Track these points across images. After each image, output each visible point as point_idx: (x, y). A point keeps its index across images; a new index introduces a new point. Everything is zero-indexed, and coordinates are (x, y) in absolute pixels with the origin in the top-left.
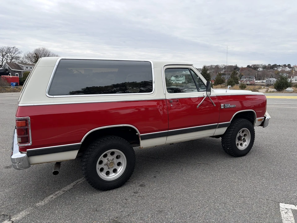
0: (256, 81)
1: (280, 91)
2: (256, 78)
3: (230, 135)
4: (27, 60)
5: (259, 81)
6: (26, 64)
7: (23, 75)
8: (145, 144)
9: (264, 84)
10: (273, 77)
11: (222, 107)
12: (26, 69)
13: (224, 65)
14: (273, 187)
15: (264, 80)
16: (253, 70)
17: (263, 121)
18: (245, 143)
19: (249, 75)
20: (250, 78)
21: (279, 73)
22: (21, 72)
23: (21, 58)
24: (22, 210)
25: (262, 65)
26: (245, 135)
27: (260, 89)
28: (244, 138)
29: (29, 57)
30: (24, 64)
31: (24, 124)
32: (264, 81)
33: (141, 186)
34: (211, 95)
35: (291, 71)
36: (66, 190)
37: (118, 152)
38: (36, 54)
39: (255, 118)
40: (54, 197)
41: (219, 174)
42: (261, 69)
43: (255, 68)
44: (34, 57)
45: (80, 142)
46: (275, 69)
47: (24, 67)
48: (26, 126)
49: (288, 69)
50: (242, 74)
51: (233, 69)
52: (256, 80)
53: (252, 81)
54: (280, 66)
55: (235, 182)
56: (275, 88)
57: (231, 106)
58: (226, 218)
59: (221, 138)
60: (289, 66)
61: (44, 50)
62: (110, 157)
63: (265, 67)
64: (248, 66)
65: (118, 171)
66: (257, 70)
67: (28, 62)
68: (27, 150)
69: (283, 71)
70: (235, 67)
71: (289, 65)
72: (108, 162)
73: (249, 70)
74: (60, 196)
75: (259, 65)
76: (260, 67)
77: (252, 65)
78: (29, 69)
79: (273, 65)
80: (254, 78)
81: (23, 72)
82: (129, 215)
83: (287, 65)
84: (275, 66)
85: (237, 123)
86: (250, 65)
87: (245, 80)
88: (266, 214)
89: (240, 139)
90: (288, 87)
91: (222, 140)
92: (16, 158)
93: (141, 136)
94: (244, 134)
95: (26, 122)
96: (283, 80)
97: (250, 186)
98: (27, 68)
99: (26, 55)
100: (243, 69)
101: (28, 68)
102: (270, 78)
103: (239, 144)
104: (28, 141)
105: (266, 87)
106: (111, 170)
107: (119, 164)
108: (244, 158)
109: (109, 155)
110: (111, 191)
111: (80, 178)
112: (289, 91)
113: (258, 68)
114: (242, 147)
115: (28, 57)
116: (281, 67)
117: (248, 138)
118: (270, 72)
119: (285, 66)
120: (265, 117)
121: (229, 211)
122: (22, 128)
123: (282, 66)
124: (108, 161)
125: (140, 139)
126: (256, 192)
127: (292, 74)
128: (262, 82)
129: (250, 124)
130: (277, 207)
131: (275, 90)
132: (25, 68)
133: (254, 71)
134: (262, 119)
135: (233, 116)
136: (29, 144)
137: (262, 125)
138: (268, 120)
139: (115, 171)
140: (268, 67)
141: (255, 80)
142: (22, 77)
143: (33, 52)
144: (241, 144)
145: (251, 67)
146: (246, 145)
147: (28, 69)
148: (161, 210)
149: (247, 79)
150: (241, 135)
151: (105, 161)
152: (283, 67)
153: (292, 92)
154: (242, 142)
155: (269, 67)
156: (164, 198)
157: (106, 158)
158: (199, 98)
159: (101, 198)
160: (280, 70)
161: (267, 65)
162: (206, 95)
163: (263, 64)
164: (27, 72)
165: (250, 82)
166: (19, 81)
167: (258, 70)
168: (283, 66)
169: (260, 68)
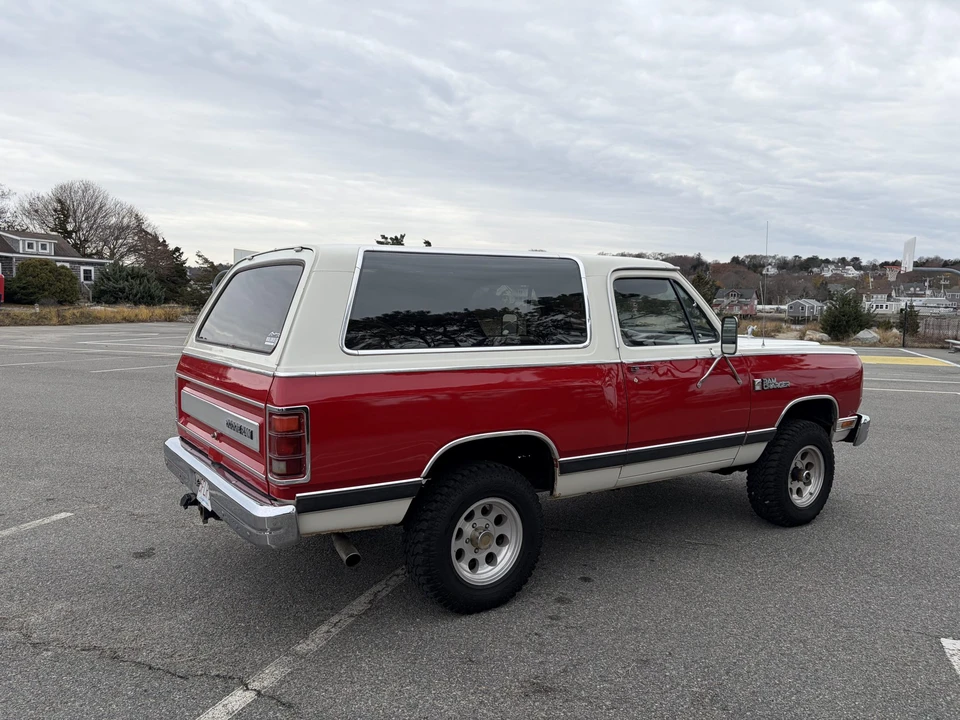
0: (760, 307)
1: (838, 340)
2: (758, 297)
3: (774, 464)
4: (27, 221)
5: (768, 307)
6: (24, 233)
7: (18, 269)
8: (568, 485)
9: (783, 315)
10: (808, 296)
11: (758, 388)
12: (27, 249)
13: (660, 254)
14: (911, 601)
15: (781, 303)
16: (751, 272)
17: (853, 426)
18: (810, 489)
19: (737, 286)
20: (742, 296)
21: (826, 283)
22: (11, 258)
23: (8, 214)
24: (265, 663)
25: (774, 257)
26: (809, 466)
27: (779, 332)
28: (808, 474)
29: (36, 211)
30: (17, 232)
31: (295, 426)
32: (782, 307)
33: (560, 600)
34: (737, 354)
35: (863, 278)
36: (356, 613)
37: (502, 505)
38: (59, 201)
39: (836, 419)
40: (333, 630)
41: (758, 571)
42: (772, 271)
43: (755, 265)
44: (55, 211)
45: (419, 477)
46: (815, 270)
47: (21, 242)
48: (299, 430)
49: (852, 272)
50: (718, 283)
51: (689, 266)
52: (759, 303)
53: (746, 305)
54: (827, 261)
55: (810, 591)
56: (824, 330)
57: (779, 386)
58: (820, 674)
59: (745, 474)
60: (856, 262)
61: (86, 188)
62: (480, 521)
63: (783, 265)
64: (735, 260)
65: (499, 559)
66: (762, 274)
67: (31, 227)
68: (298, 495)
69: (837, 278)
70: (695, 263)
71: (856, 259)
72: (477, 534)
73: (736, 273)
74: (350, 628)
75: (765, 257)
76: (770, 264)
77: (747, 257)
78: (37, 250)
79: (809, 259)
80: (755, 296)
81: (18, 259)
82: (565, 671)
83: (849, 260)
84: (814, 261)
85: (791, 432)
86: (741, 257)
87: (726, 301)
88: (915, 662)
89: (796, 476)
90: (862, 327)
91: (748, 478)
92: (268, 518)
93: (562, 463)
94: (805, 462)
95: (299, 419)
96: (847, 308)
97: (852, 599)
98: (30, 246)
99: (27, 205)
100: (718, 268)
101: (45, 249)
102: (801, 297)
103: (795, 491)
104: (300, 472)
105: (793, 327)
106: (481, 557)
107: (501, 540)
108: (808, 528)
109: (478, 514)
110: (484, 615)
111: (375, 583)
112: (867, 339)
113: (763, 266)
114: (804, 500)
115: (33, 212)
116: (832, 267)
117: (817, 475)
118: (800, 280)
119: (843, 261)
120: (860, 417)
121: (821, 659)
122: (291, 435)
123: (833, 263)
124: (476, 530)
125: (558, 470)
126: (872, 613)
127: (866, 288)
128: (778, 311)
129: (824, 435)
130: (935, 646)
131: (825, 336)
132: (24, 248)
133: (752, 274)
134: (851, 422)
135: (783, 412)
136: (304, 479)
137: (852, 437)
138: (867, 424)
139: (491, 559)
140: (794, 266)
141: (756, 302)
142: (14, 275)
143: (50, 194)
144: (799, 492)
145: (743, 262)
146: (811, 494)
147: (48, 251)
148: (644, 659)
149: (732, 299)
150: (799, 466)
151: (468, 529)
152: (837, 266)
153: (874, 345)
154: (800, 484)
155: (797, 263)
156: (636, 629)
157: (472, 522)
158: (696, 360)
159: (467, 632)
160: (827, 273)
161: (790, 257)
162: (720, 353)
163: (779, 256)
164: (30, 259)
165: (741, 308)
166: (5, 288)
167: (764, 272)
168: (839, 262)
169: (770, 267)
